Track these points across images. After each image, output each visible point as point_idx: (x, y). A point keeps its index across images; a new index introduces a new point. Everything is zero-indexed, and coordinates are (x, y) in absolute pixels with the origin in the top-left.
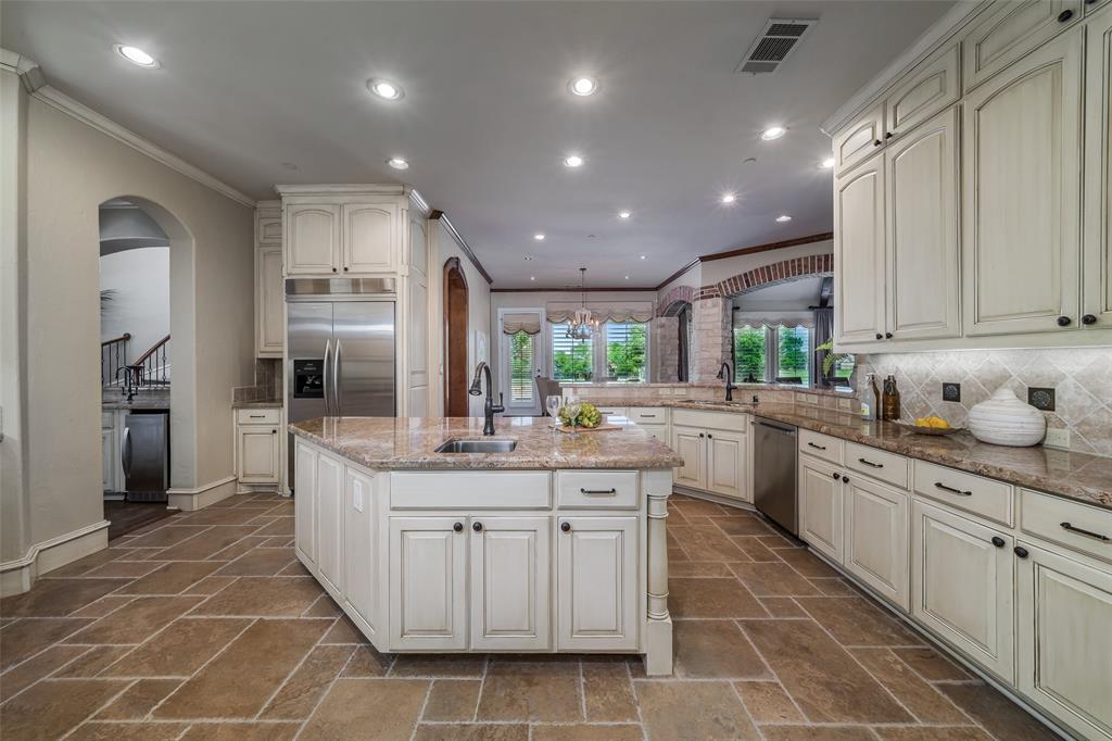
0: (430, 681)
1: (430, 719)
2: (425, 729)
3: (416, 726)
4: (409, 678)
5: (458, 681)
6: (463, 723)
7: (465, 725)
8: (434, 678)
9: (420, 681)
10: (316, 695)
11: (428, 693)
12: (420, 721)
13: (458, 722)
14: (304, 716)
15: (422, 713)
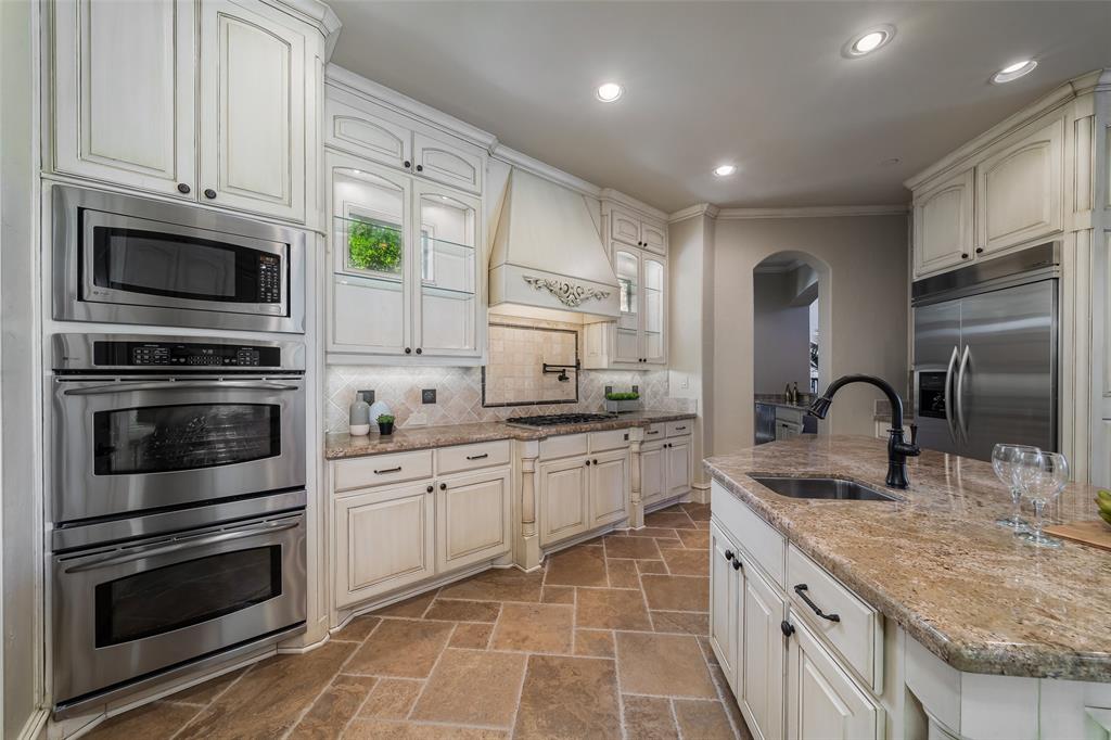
0: (718, 698)
1: (675, 706)
2: (665, 704)
3: (666, 697)
4: (715, 681)
5: (728, 722)
6: (680, 734)
7: (677, 736)
8: (723, 701)
9: (716, 690)
10: (676, 630)
11: (704, 699)
12: (672, 698)
13: (679, 729)
14: (657, 630)
15: (680, 698)
